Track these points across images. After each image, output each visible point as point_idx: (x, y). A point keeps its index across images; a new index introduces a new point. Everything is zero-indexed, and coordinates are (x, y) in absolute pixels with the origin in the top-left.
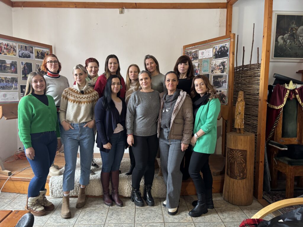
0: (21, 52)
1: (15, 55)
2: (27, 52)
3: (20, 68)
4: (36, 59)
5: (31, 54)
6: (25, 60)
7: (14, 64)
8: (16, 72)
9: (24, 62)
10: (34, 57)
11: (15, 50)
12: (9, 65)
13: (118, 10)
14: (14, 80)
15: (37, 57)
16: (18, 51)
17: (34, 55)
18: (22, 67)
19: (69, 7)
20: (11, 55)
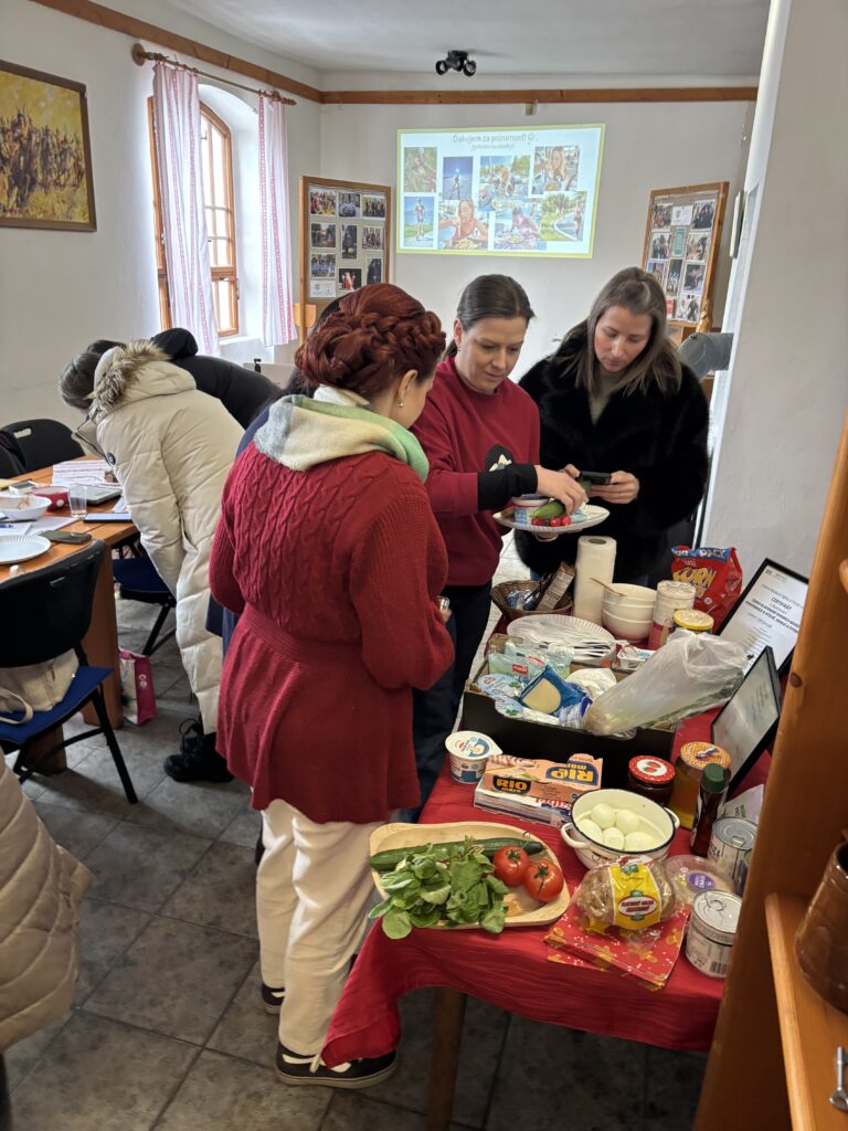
0: (343, 207)
1: (333, 213)
2: (350, 206)
3: (340, 235)
4: (365, 218)
5: (357, 209)
6: (349, 221)
7: (331, 231)
8: (333, 244)
9: (346, 226)
10: (361, 213)
11: (334, 204)
12: (324, 233)
13: (523, 107)
14: (331, 259)
15: (366, 213)
16: (337, 205)
17: (360, 211)
18: (343, 234)
19: (427, 102)
20: (327, 215)
